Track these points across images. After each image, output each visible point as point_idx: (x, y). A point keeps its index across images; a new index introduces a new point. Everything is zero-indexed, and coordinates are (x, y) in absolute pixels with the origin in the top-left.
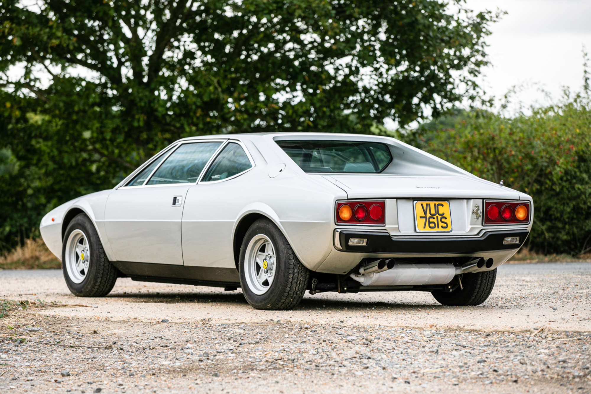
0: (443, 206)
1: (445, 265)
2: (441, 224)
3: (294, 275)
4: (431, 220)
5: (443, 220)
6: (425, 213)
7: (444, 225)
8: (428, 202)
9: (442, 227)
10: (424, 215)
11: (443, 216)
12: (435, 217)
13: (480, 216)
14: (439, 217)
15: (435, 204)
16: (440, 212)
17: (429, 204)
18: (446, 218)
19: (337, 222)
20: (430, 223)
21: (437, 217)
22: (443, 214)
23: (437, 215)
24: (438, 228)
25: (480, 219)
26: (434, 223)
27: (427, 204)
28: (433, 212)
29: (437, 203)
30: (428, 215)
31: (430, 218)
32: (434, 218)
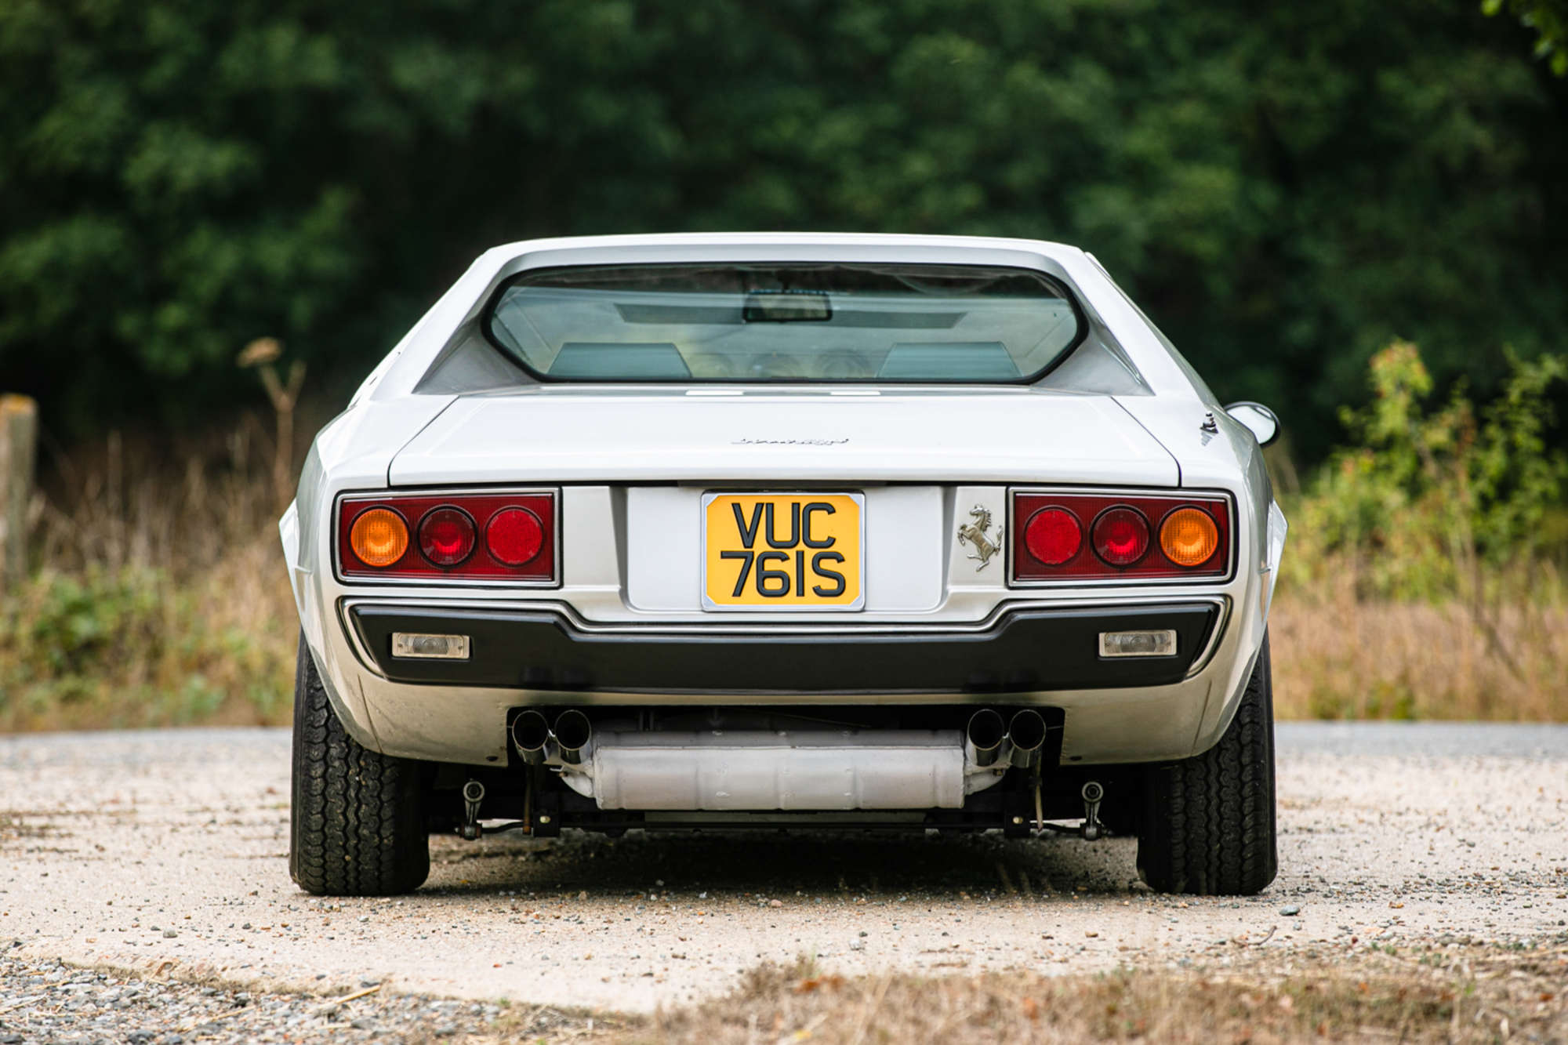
0: (831, 510)
1: (926, 736)
2: (812, 579)
3: (327, 766)
4: (771, 565)
5: (827, 565)
6: (748, 537)
7: (831, 584)
8: (765, 497)
9: (818, 591)
10: (740, 547)
11: (827, 549)
12: (791, 553)
13: (996, 550)
14: (810, 554)
15: (796, 506)
16: (817, 535)
17: (771, 507)
18: (840, 559)
19: (343, 572)
20: (762, 576)
21: (800, 556)
22: (831, 541)
23: (801, 546)
24: (801, 592)
25: (998, 561)
26: (782, 576)
27: (759, 507)
28: (783, 533)
29: (805, 499)
30: (761, 546)
31: (765, 556)
32: (785, 558)
